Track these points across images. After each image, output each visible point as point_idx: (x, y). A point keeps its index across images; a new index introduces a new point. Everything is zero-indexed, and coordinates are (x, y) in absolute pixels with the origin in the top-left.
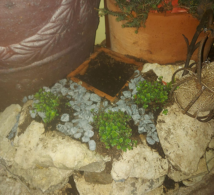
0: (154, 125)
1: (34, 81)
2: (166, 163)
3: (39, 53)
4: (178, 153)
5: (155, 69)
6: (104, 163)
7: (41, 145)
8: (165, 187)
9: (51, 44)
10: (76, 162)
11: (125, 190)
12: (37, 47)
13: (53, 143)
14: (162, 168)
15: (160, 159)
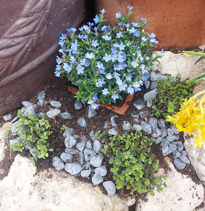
0: (181, 143)
1: (8, 99)
3: (11, 64)
5: (168, 59)
7: (36, 194)
9: (28, 48)
12: (7, 57)
13: (52, 189)
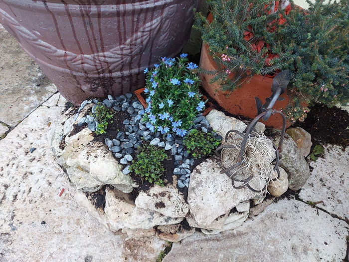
0: (190, 172)
2: (187, 207)
4: (199, 204)
6: (131, 187)
8: (181, 226)
10: (107, 178)
11: (143, 215)
14: (182, 211)
15: (183, 202)
